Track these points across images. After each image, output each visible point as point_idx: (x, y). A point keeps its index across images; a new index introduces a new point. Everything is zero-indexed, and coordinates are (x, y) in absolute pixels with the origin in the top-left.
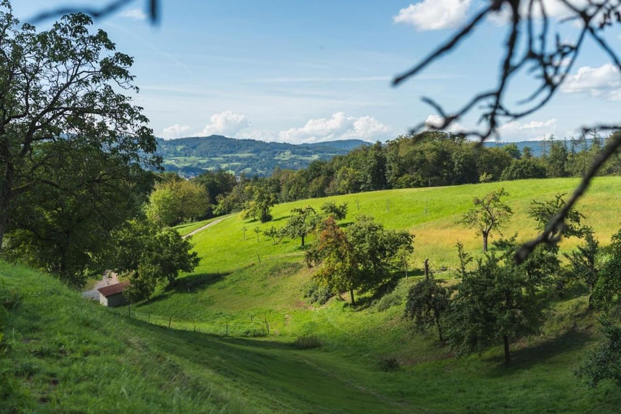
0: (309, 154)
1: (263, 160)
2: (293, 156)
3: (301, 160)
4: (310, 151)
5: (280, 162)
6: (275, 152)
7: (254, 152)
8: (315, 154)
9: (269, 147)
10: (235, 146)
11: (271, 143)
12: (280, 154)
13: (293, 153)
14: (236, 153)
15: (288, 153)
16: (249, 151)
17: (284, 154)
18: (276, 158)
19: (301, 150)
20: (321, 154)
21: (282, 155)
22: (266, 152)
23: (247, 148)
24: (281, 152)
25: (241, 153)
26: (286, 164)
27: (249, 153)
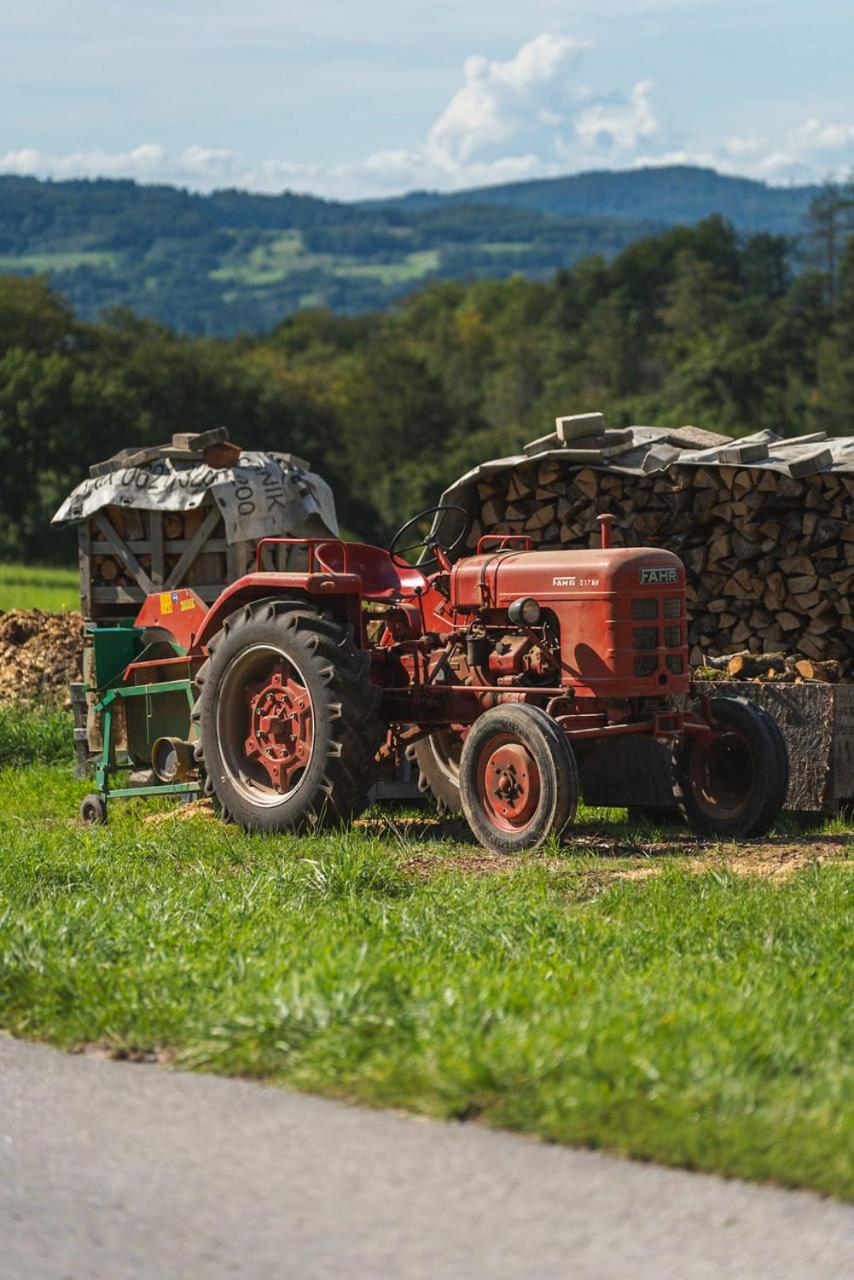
0: (398, 250)
1: (151, 283)
2: (311, 261)
3: (343, 283)
4: (401, 232)
5: (229, 297)
6: (226, 244)
7: (114, 245)
8: (425, 246)
9: (191, 218)
10: (19, 217)
11: (217, 195)
12: (247, 249)
13: (314, 245)
14: (22, 250)
15: (289, 245)
16: (91, 238)
17: (270, 254)
18: (221, 275)
19: (355, 231)
20: (452, 247)
21: (258, 255)
22: (174, 244)
23: (84, 226)
24: (253, 242)
25: (51, 251)
26: (256, 303)
27: (90, 249)
